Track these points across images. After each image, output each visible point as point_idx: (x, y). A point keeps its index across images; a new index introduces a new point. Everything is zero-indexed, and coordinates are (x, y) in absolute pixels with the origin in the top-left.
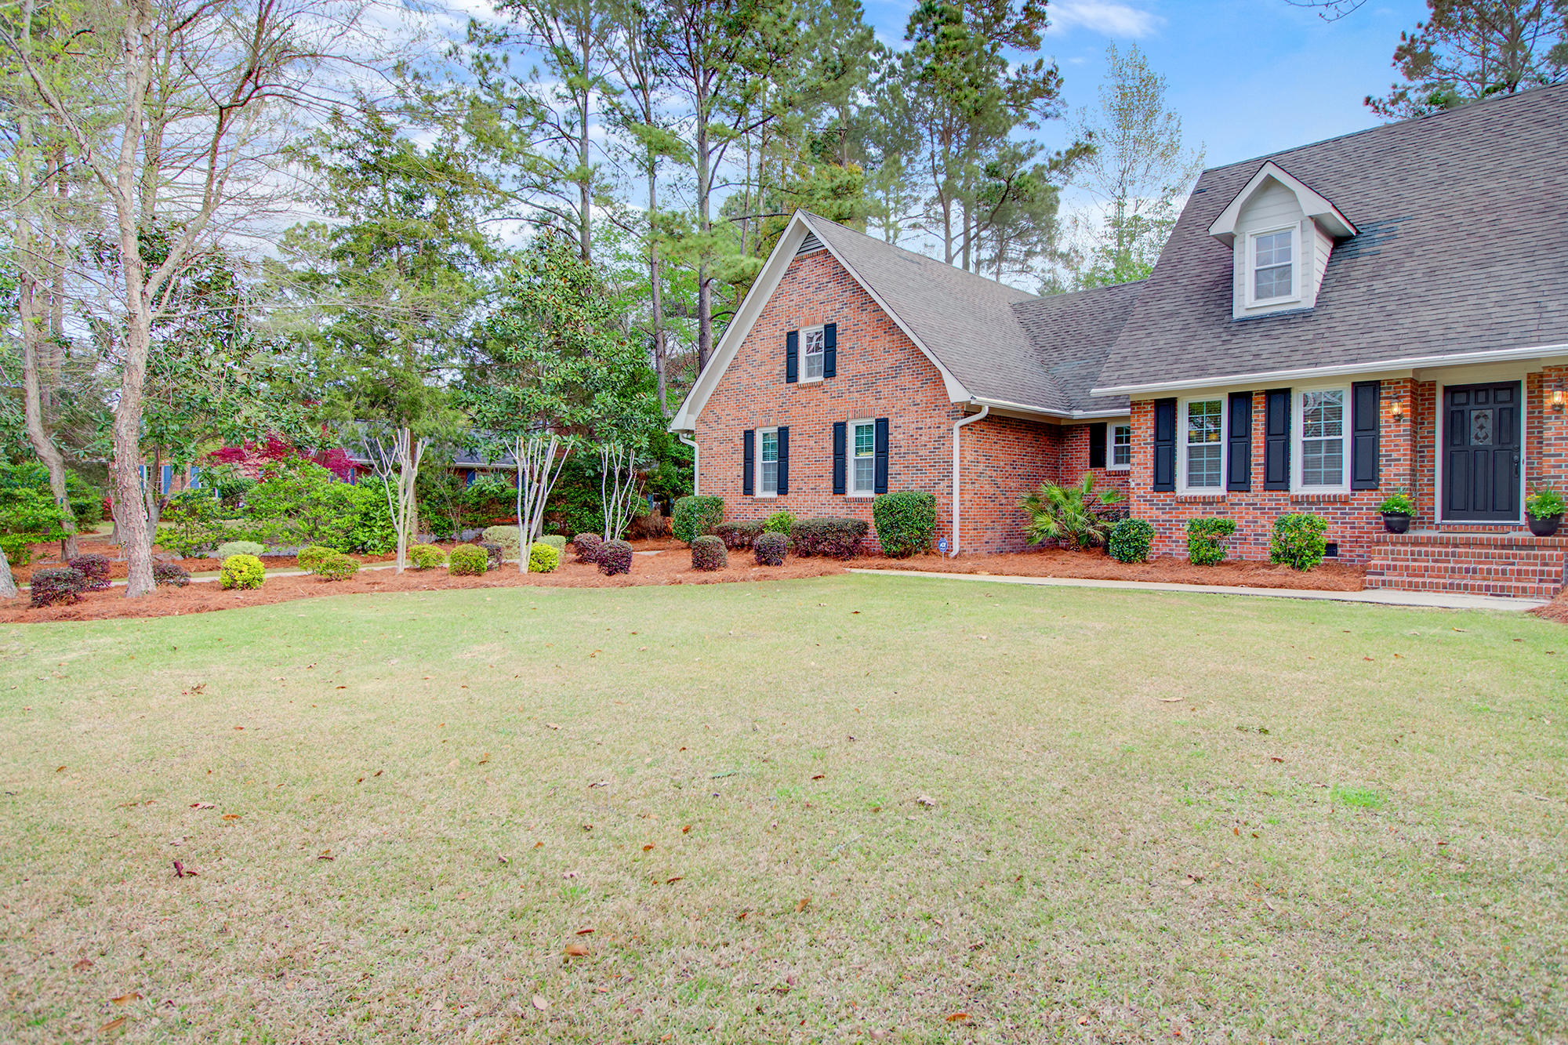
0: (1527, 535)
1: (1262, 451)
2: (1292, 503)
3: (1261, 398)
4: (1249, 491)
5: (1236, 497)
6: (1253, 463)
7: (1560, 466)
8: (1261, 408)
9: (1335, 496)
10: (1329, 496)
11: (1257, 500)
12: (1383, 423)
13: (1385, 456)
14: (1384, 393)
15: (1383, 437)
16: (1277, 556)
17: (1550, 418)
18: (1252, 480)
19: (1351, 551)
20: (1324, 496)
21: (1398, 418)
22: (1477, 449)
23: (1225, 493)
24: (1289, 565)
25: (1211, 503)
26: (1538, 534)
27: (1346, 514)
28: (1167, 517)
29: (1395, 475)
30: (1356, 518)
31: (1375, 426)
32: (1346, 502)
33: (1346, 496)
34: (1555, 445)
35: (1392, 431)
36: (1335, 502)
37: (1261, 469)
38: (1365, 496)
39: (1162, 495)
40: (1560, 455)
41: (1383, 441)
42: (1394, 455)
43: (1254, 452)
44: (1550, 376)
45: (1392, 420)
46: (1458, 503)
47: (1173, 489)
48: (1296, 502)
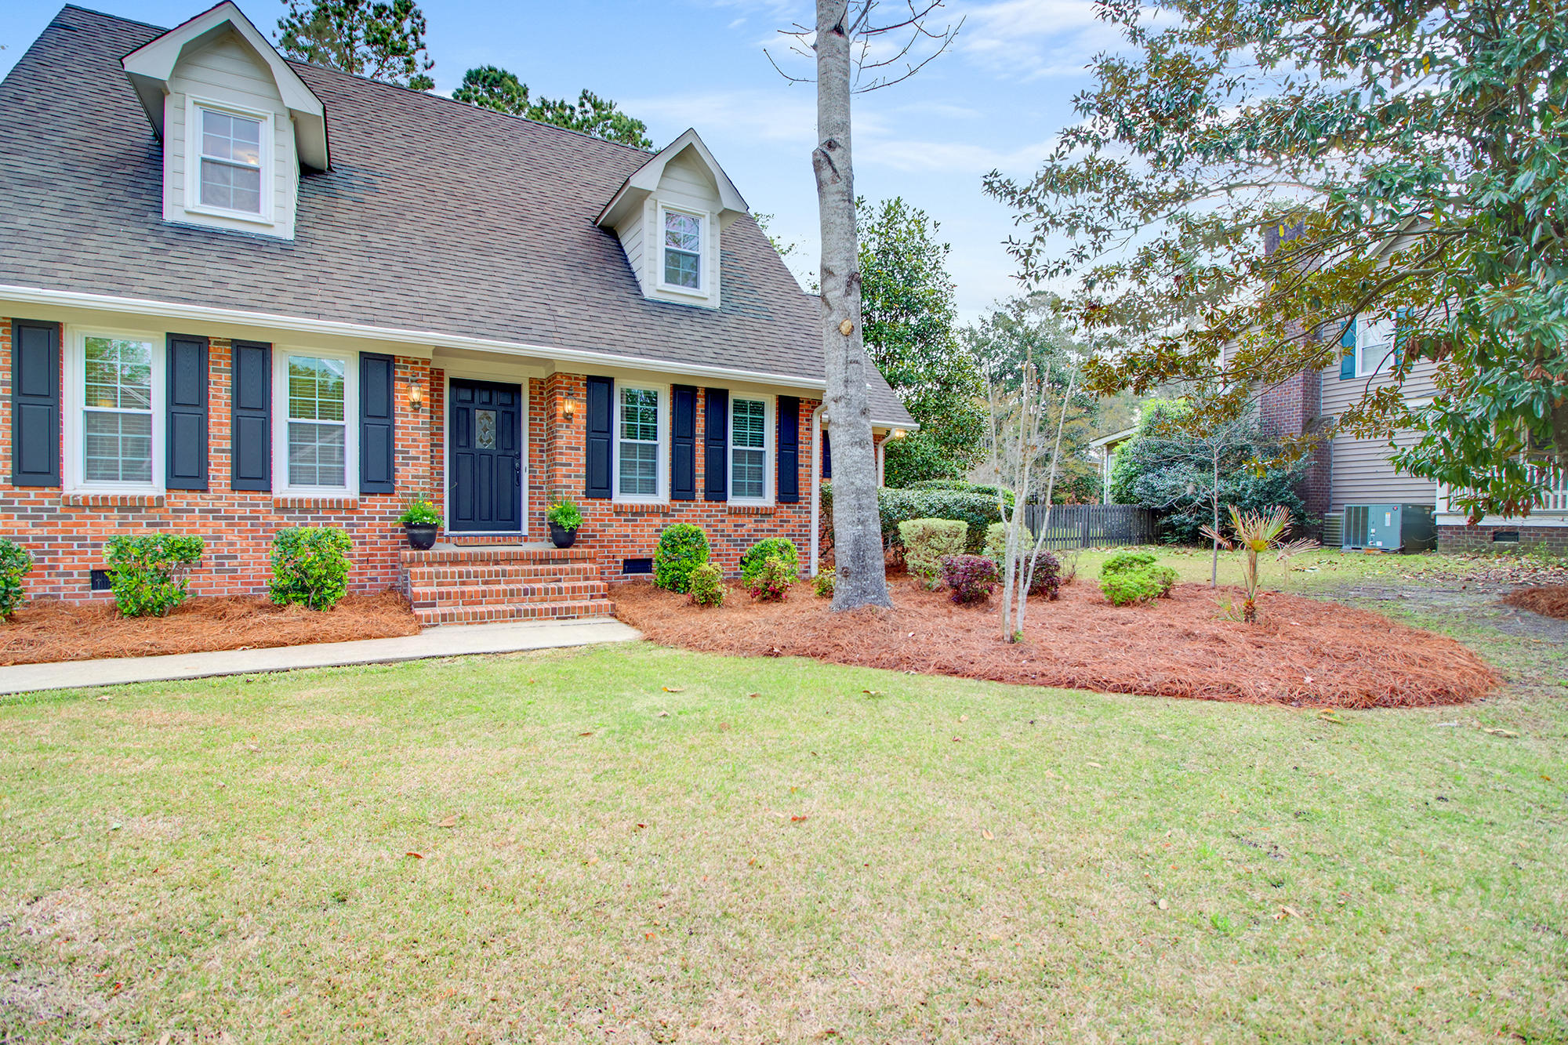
0: (545, 547)
1: (227, 431)
2: (278, 510)
3: (225, 351)
4: (206, 490)
5: (183, 499)
6: (212, 448)
7: (570, 476)
8: (225, 364)
9: (339, 502)
10: (331, 502)
11: (221, 505)
12: (398, 411)
13: (402, 452)
14: (399, 373)
15: (399, 428)
16: (284, 591)
17: (561, 426)
18: (212, 474)
19: (360, 574)
20: (324, 501)
21: (416, 406)
22: (482, 453)
23: (163, 492)
24: (301, 603)
25: (138, 509)
26: (560, 545)
27: (353, 525)
28: (45, 532)
29: (414, 477)
30: (367, 531)
31: (390, 414)
32: (353, 510)
33: (354, 502)
34: (566, 454)
35: (409, 422)
36: (339, 508)
37: (226, 458)
38: (378, 503)
39: (33, 493)
40: (570, 465)
41: (399, 433)
42: (413, 452)
43: (213, 431)
44: (562, 383)
45: (409, 408)
46: (465, 512)
47: (57, 483)
48: (283, 508)
